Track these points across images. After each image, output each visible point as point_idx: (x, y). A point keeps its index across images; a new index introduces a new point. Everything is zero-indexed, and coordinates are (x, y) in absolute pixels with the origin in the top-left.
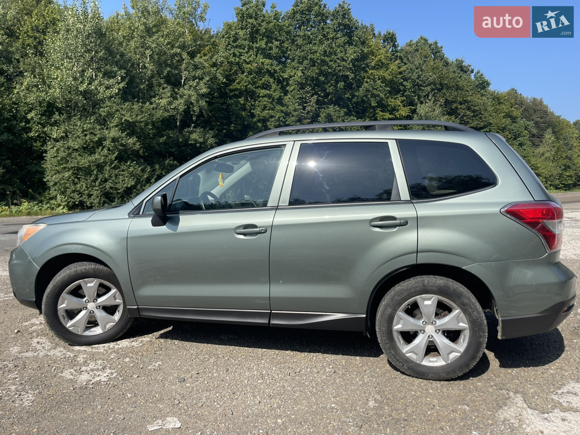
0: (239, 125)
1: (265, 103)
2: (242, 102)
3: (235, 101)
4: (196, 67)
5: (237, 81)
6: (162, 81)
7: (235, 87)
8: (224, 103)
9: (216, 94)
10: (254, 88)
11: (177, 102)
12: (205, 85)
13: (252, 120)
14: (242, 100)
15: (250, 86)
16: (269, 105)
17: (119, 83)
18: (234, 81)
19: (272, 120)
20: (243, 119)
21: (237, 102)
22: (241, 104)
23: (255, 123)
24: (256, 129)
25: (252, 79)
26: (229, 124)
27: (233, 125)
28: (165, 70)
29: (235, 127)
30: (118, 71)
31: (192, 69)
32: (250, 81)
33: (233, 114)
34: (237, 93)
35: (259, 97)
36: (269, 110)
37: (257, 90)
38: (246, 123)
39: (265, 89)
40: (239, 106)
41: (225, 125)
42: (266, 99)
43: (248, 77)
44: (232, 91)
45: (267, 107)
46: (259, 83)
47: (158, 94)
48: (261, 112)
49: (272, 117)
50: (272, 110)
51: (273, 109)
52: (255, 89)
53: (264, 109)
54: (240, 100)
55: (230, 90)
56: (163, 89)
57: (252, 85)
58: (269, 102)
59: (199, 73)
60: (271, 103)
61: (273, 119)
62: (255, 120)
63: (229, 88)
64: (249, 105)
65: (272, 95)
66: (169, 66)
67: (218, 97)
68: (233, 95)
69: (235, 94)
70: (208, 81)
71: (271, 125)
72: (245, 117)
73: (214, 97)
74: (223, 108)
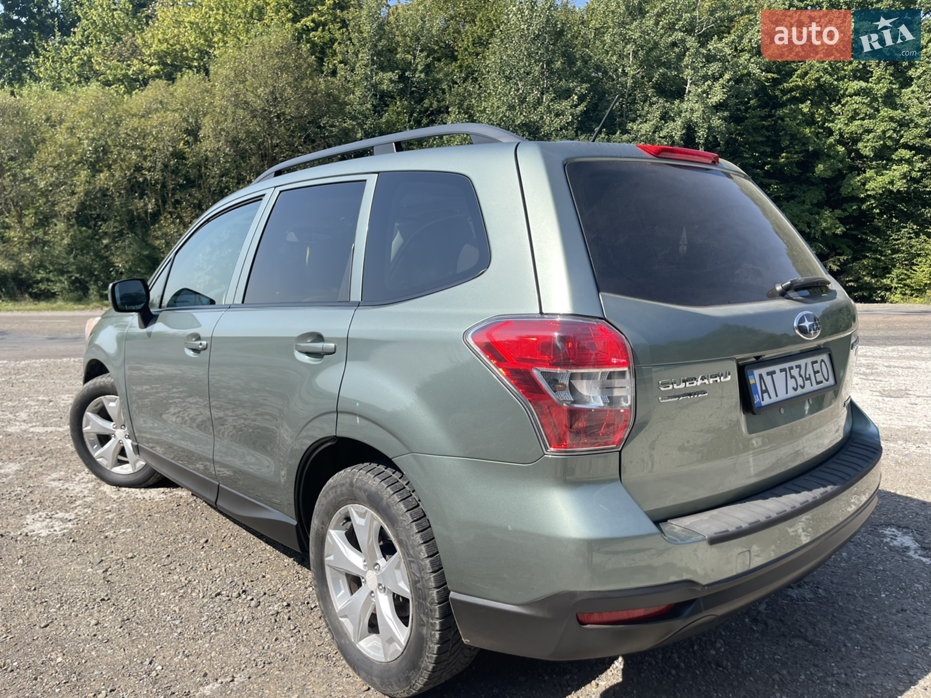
0: (796, 153)
1: (856, 106)
2: (806, 110)
3: (791, 109)
4: (710, 59)
5: (799, 72)
6: (650, 92)
7: (793, 84)
8: (771, 116)
9: (752, 102)
10: (835, 80)
11: (671, 125)
12: (723, 88)
13: (825, 142)
14: (805, 107)
15: (827, 78)
16: (864, 109)
17: (576, 106)
18: (790, 74)
19: (869, 137)
20: (805, 141)
21: (795, 112)
22: (804, 114)
23: (831, 146)
24: (834, 158)
25: (830, 65)
26: (776, 155)
27: (784, 154)
28: (656, 72)
29: (787, 158)
30: (577, 87)
31: (702, 62)
32: (827, 69)
33: (786, 134)
34: (798, 95)
35: (844, 95)
36: (863, 119)
37: (841, 83)
38: (811, 149)
39: (860, 79)
40: (800, 117)
41: (769, 157)
42: (858, 99)
43: (823, 62)
44: (784, 92)
45: (858, 114)
46: (845, 70)
47: (640, 116)
48: (845, 124)
49: (869, 131)
50: (869, 119)
51: (871, 117)
52: (836, 83)
53: (852, 119)
54: (801, 106)
55: (782, 91)
56: (651, 105)
57: (830, 75)
58: (864, 103)
59: (715, 67)
60: (869, 105)
61: (871, 135)
62: (831, 140)
63: (781, 87)
64: (820, 114)
65: (871, 89)
66: (664, 64)
67: (758, 107)
68: (788, 100)
69: (795, 97)
70: (729, 80)
71: (866, 147)
72: (809, 137)
73: (750, 107)
74: (764, 125)
